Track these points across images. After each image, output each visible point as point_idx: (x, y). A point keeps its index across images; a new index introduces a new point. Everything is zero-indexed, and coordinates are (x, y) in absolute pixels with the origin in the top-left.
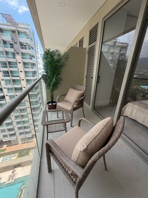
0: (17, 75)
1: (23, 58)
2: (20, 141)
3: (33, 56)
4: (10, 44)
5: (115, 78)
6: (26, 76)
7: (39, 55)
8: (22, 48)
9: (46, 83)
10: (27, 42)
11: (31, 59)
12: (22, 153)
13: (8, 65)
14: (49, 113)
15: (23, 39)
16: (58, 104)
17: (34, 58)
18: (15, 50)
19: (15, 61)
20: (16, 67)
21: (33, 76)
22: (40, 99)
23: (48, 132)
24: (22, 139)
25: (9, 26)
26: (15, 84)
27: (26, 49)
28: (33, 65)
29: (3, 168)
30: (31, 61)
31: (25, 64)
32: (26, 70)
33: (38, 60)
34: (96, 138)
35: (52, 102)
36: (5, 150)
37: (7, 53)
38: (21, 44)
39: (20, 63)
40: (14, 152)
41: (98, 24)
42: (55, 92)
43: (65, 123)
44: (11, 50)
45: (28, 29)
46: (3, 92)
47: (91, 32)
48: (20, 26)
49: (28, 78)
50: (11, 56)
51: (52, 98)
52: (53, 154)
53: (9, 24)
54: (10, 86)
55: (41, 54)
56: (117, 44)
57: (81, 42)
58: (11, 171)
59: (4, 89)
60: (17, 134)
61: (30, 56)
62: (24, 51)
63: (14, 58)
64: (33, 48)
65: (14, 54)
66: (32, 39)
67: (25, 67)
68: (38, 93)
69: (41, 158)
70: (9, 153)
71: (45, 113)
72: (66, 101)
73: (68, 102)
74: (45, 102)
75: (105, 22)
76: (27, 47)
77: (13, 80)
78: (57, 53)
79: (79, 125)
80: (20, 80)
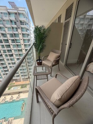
0: (19, 42)
1: (22, 31)
2: (22, 80)
3: (28, 29)
4: (15, 22)
5: (83, 44)
6: (24, 42)
7: (32, 28)
8: (21, 24)
9: (36, 48)
10: (24, 20)
11: (27, 31)
12: (23, 86)
13: (14, 36)
14: (37, 68)
15: (22, 18)
16: (43, 62)
17: (28, 30)
18: (17, 26)
19: (18, 33)
20: (18, 37)
21: (28, 42)
22: (32, 57)
23: (37, 79)
24: (23, 79)
25: (13, 10)
26: (18, 47)
27: (23, 25)
28: (28, 35)
29: (14, 93)
30: (27, 33)
31: (23, 34)
32: (24, 38)
33: (31, 32)
34: (67, 91)
35: (39, 60)
36: (14, 84)
37: (13, 28)
38: (21, 22)
39: (20, 34)
40: (19, 85)
41: (73, 3)
42: (41, 54)
43: (47, 75)
44: (15, 26)
45: (24, 11)
46: (12, 52)
47: (67, 10)
48: (20, 9)
49: (25, 44)
50: (15, 30)
51: (39, 58)
52: (40, 94)
53: (13, 9)
54: (15, 49)
55: (33, 28)
56: (87, 16)
57: (59, 18)
58: (18, 95)
59: (12, 50)
60: (20, 76)
61: (26, 29)
62: (22, 26)
63: (17, 31)
64: (27, 24)
65: (17, 29)
66: (27, 18)
67: (23, 37)
68: (31, 53)
69: (33, 94)
70: (16, 86)
71: (35, 67)
72: (48, 60)
73: (49, 61)
74: (35, 59)
75: (79, 1)
76: (24, 23)
77: (17, 45)
78: (43, 28)
79: (56, 77)
80: (21, 45)
